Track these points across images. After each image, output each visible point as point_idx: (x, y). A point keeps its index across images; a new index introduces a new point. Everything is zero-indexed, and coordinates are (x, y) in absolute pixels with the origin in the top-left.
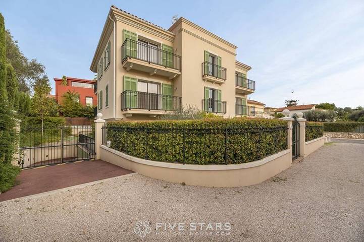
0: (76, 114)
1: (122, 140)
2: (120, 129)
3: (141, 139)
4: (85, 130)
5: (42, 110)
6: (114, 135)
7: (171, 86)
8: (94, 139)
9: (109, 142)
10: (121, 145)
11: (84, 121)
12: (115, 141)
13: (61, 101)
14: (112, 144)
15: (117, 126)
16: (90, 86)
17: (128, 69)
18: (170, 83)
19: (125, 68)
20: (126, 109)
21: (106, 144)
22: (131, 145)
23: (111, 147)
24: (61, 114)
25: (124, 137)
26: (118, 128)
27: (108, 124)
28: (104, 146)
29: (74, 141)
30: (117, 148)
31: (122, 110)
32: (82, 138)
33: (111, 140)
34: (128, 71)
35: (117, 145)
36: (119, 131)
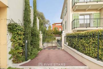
0: (57, 33)
1: (75, 43)
2: (73, 37)
3: (91, 43)
4: (59, 38)
5: (49, 33)
6: (70, 40)
7: (100, 13)
8: (61, 41)
9: (67, 43)
10: (74, 45)
11: (59, 35)
12: (70, 43)
13: (53, 30)
14: (69, 44)
15: (71, 36)
16: (60, 25)
17: (75, 10)
18: (98, 12)
19: (73, 10)
20: (75, 28)
21: (66, 44)
22: (81, 46)
23: (68, 45)
24: (53, 34)
25: (76, 41)
26: (72, 37)
27: (67, 35)
28: (65, 44)
29: (56, 41)
30: (71, 46)
31: (72, 29)
32: (58, 41)
33: (68, 42)
34: (75, 11)
35: (71, 45)
36: (72, 38)
